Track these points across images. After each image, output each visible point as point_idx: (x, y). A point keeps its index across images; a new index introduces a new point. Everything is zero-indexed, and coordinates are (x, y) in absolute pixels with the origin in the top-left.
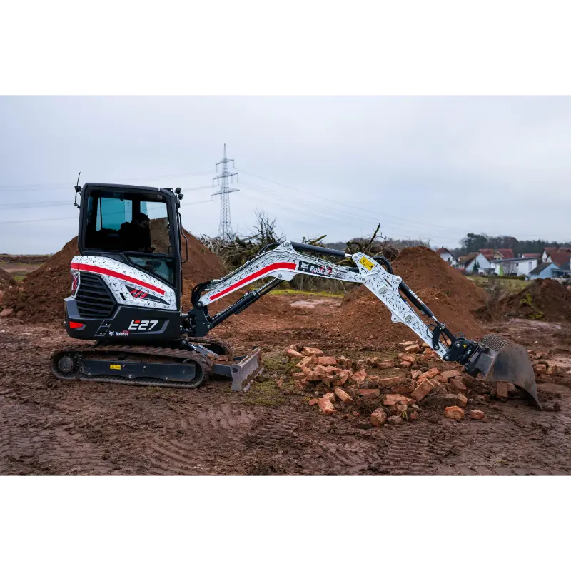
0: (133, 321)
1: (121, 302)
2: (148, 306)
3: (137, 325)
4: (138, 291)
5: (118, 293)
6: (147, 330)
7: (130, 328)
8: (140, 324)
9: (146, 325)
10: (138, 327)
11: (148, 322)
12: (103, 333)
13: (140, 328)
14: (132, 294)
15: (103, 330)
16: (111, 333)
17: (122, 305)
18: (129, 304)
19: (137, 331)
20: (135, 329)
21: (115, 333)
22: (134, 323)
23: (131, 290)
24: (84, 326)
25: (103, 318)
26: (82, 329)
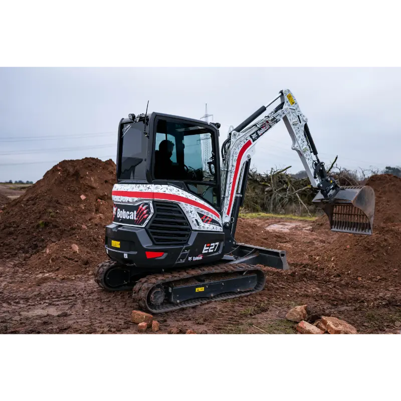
0: (206, 245)
1: (196, 228)
2: (213, 230)
3: (208, 248)
4: (206, 217)
5: (194, 220)
6: (214, 252)
7: (204, 252)
8: (210, 246)
9: (213, 247)
10: (208, 250)
11: (213, 244)
12: (183, 259)
13: (210, 251)
14: (202, 220)
15: (183, 257)
16: (190, 259)
17: (196, 231)
18: (202, 229)
19: (209, 253)
20: (207, 251)
21: (192, 258)
22: (207, 247)
23: (201, 215)
24: (165, 255)
25: (183, 244)
26: (163, 258)
